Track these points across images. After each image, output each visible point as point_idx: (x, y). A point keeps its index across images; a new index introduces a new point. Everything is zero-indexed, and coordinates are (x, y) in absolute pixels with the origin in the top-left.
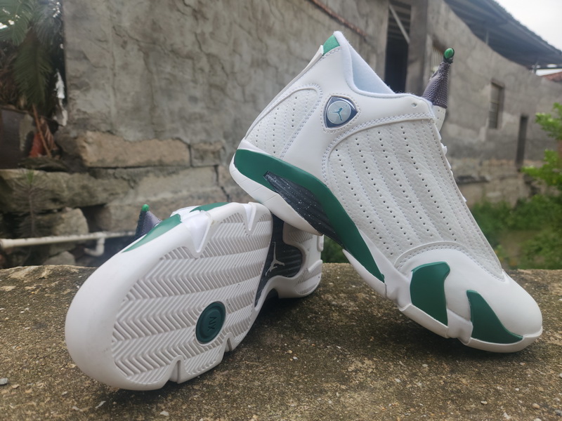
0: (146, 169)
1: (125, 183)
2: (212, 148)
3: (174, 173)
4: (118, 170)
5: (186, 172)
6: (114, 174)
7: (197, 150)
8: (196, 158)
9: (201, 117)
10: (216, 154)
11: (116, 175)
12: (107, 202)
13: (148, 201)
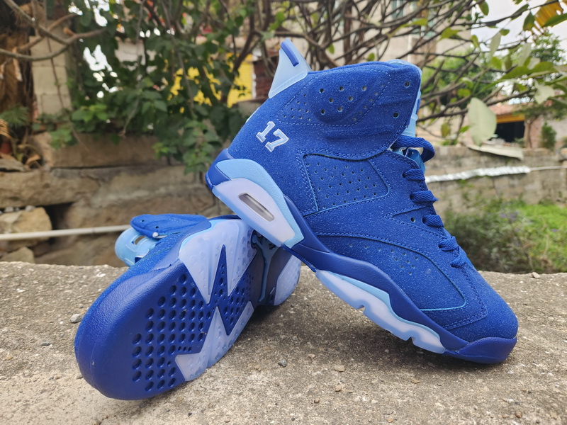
0: (116, 169)
1: (93, 183)
3: (149, 171)
4: (83, 171)
5: (163, 170)
6: (79, 174)
11: (82, 175)
12: (74, 200)
13: (120, 199)
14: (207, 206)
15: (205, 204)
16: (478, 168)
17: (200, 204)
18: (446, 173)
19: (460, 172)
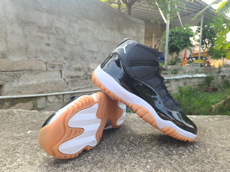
0: (23, 72)
1: (12, 77)
2: (58, 63)
3: (38, 73)
4: (7, 72)
5: (44, 73)
6: (6, 74)
7: (50, 64)
8: (49, 67)
9: (52, 51)
10: (61, 66)
11: (7, 74)
12: (3, 84)
13: (24, 84)
14: (64, 88)
15: (63, 87)
16: (184, 74)
17: (61, 87)
18: (170, 76)
19: (176, 76)
